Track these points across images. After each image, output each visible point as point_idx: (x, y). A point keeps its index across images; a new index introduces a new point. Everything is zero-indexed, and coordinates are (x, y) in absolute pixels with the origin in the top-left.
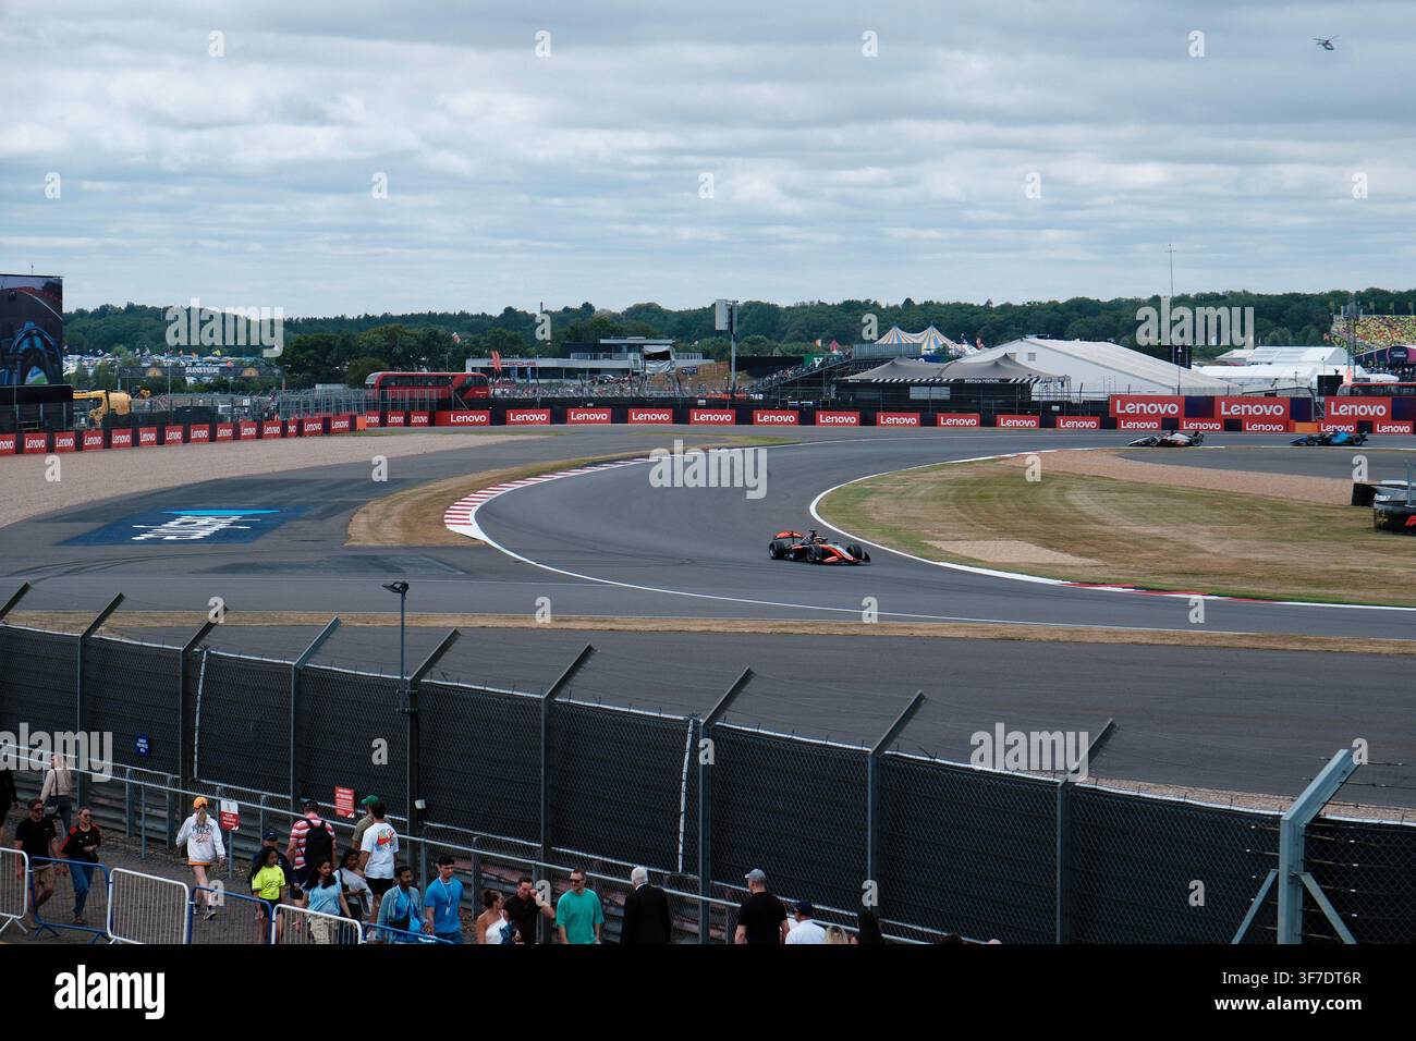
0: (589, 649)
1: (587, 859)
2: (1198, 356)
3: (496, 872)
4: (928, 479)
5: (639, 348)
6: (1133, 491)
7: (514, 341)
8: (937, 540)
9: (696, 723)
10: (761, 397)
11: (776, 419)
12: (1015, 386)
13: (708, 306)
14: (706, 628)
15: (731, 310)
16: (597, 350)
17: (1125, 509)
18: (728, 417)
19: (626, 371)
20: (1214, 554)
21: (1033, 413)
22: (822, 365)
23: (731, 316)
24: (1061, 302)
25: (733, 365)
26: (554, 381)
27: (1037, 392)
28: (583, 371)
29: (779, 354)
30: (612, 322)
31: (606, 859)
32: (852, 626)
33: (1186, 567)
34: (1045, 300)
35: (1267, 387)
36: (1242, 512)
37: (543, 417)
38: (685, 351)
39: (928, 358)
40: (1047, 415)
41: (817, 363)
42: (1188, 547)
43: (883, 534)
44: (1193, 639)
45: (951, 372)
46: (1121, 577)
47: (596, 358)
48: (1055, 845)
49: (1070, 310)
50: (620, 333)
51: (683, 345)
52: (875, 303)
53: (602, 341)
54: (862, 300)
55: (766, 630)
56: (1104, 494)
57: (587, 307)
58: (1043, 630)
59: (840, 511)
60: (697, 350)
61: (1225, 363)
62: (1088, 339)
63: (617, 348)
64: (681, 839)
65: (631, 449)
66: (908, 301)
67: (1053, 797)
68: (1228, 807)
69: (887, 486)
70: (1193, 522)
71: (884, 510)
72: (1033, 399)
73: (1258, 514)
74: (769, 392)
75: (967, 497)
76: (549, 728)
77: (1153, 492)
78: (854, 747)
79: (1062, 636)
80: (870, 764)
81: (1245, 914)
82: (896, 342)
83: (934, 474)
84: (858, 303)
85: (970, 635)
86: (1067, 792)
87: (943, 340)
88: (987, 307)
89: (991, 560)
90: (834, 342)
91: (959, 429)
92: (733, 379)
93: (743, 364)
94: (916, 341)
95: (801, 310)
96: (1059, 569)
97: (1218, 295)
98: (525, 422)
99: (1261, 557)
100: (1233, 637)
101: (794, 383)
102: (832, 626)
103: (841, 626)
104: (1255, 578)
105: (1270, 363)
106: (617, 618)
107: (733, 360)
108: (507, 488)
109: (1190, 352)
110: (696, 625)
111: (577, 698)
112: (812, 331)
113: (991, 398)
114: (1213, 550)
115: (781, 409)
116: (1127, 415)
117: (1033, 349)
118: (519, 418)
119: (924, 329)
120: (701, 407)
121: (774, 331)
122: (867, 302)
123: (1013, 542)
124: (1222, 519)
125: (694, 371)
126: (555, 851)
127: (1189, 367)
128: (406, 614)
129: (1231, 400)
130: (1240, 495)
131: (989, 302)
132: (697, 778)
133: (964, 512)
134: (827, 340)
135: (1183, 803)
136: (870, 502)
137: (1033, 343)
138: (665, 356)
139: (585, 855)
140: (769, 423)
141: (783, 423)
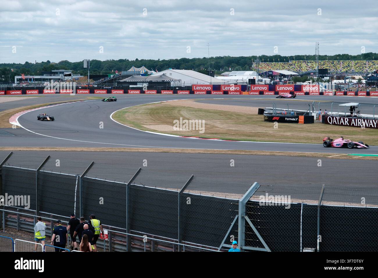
0: (49, 157)
1: (49, 214)
2: (216, 74)
3: (24, 218)
4: (142, 108)
5: (63, 73)
6: (199, 111)
7: (28, 71)
8: (145, 125)
9: (79, 177)
10: (96, 86)
11: (101, 92)
12: (166, 82)
13: (82, 61)
14: (82, 150)
15: (88, 62)
16: (51, 73)
17: (196, 116)
18: (87, 92)
19: (59, 79)
20: (221, 128)
21: (172, 90)
22: (113, 77)
23: (88, 64)
24: (179, 59)
25: (89, 77)
26: (39, 82)
27: (172, 84)
28: (47, 79)
29: (102, 74)
30: (55, 66)
31: (54, 215)
32: (122, 149)
33: (213, 132)
34: (174, 59)
35: (235, 82)
36: (228, 117)
37: (36, 92)
38: (75, 73)
39: (142, 75)
40: (175, 90)
41: (112, 77)
42: (214, 126)
43: (130, 123)
44: (215, 152)
45: (149, 79)
46: (195, 135)
47: (51, 76)
48: (178, 209)
49: (181, 61)
50: (57, 69)
51: (75, 72)
52: (128, 60)
54: (124, 59)
55: (98, 150)
56: (191, 112)
57: (48, 62)
58: (174, 150)
59: (119, 117)
60: (79, 73)
61: (224, 76)
62: (186, 69)
63: (57, 73)
64: (75, 209)
65: (61, 101)
66: (137, 59)
67: (177, 196)
68: (225, 198)
69: (131, 110)
70: (215, 119)
71: (130, 117)
72: (171, 86)
73: (233, 117)
74: (99, 85)
75: (153, 113)
76: (38, 179)
77: (204, 111)
78: (122, 183)
79: (180, 151)
80: (127, 187)
81: (229, 227)
82: (133, 71)
83: (144, 107)
84: (123, 60)
85: (154, 151)
86: (181, 194)
87: (146, 70)
88: (158, 61)
89: (160, 130)
90: (117, 70)
91: (151, 94)
92: (89, 81)
93: (91, 77)
94: (139, 70)
95: (107, 62)
96: (179, 133)
97: (221, 57)
98: (31, 93)
99: (234, 129)
100: (226, 151)
101: (105, 82)
102: (116, 149)
103: (119, 149)
104: (232, 134)
105: (236, 76)
106: (57, 147)
107: (89, 76)
108: (26, 112)
109: (214, 73)
110: (79, 149)
111: (45, 170)
112: (110, 68)
113: (160, 86)
114: (221, 127)
115: (102, 89)
116: (197, 90)
117: (171, 72)
118: (30, 92)
119: (141, 67)
120: (80, 89)
121: (100, 68)
122: (126, 59)
123: (166, 125)
124: (223, 119)
125: (78, 79)
126: (40, 213)
127: (214, 77)
129: (225, 86)
130: (228, 112)
131: (159, 59)
132: (79, 192)
133: (152, 117)
134: (115, 70)
135: (212, 197)
136: (127, 114)
137: (171, 71)
138: (70, 75)
139: (48, 213)
140: (99, 93)
141: (103, 93)
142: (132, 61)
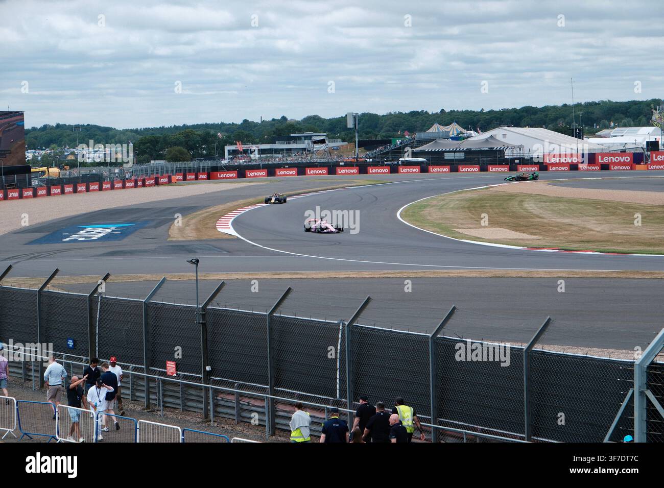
0: (290, 289)
1: (292, 393)
2: (587, 133)
3: (247, 400)
4: (454, 198)
5: (310, 138)
6: (556, 201)
7: (248, 136)
8: (460, 228)
9: (344, 324)
10: (371, 160)
11: (379, 171)
12: (496, 151)
13: (344, 116)
14: (347, 276)
15: (355, 118)
16: (289, 140)
17: (552, 210)
18: (355, 171)
19: (304, 149)
20: (597, 231)
21: (506, 164)
22: (401, 143)
23: (355, 121)
24: (518, 108)
25: (357, 145)
26: (269, 155)
27: (508, 154)
28: (282, 150)
29: (380, 139)
30: (296, 125)
31: (301, 393)
32: (419, 272)
33: (584, 239)
34: (510, 108)
35: (622, 148)
36: (611, 211)
37: (263, 173)
38: (333, 138)
39: (453, 139)
40: (512, 164)
41: (398, 143)
42: (584, 228)
43: (433, 226)
44: (588, 274)
45: (464, 145)
46: (552, 244)
47: (289, 143)
48: (523, 380)
49: (523, 112)
50: (300, 131)
51: (332, 135)
52: (426, 112)
53: (292, 135)
54: (420, 110)
55: (377, 276)
56: (542, 203)
57: (284, 118)
58: (513, 272)
59: (412, 216)
60: (339, 137)
61: (600, 137)
62: (531, 126)
63: (299, 138)
64: (338, 382)
65: (308, 188)
66: (443, 111)
67: (521, 356)
68: (608, 358)
69: (435, 203)
70: (587, 216)
71: (433, 214)
72: (506, 157)
73: (618, 211)
74: (375, 158)
75: (474, 207)
76: (271, 329)
77: (567, 202)
78: (422, 334)
79: (524, 275)
80: (430, 342)
81: (618, 411)
82: (437, 131)
83: (458, 196)
84: (418, 112)
85: (478, 275)
86: (528, 353)
87: (460, 129)
88: (482, 112)
89: (487, 238)
90: (406, 132)
91: (469, 173)
92: (357, 152)
93: (361, 144)
94: (447, 130)
95: (389, 116)
96: (521, 242)
97: (596, 102)
98: (255, 176)
99: (620, 232)
100: (608, 272)
101: (387, 153)
102: (409, 273)
103: (414, 273)
104: (618, 243)
105: (623, 136)
106: (303, 272)
107: (357, 142)
108: (247, 209)
109: (583, 132)
110: (343, 274)
111: (284, 313)
112: (395, 126)
113: (485, 157)
114: (598, 230)
115: (382, 166)
116: (552, 163)
117: (505, 132)
118: (252, 174)
119: (450, 124)
120: (342, 166)
121: (376, 127)
122: (422, 111)
123: (498, 229)
124: (601, 214)
125: (338, 148)
126: (276, 390)
127: (583, 139)
128: (199, 274)
129: (604, 155)
130: (609, 202)
131: (482, 110)
132: (345, 351)
133: (473, 215)
134: (404, 130)
135: (586, 357)
136: (427, 211)
137: (505, 130)
138: (323, 141)
139: (291, 391)
140: (375, 173)
141: (382, 173)
142: (433, 114)
